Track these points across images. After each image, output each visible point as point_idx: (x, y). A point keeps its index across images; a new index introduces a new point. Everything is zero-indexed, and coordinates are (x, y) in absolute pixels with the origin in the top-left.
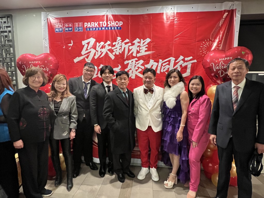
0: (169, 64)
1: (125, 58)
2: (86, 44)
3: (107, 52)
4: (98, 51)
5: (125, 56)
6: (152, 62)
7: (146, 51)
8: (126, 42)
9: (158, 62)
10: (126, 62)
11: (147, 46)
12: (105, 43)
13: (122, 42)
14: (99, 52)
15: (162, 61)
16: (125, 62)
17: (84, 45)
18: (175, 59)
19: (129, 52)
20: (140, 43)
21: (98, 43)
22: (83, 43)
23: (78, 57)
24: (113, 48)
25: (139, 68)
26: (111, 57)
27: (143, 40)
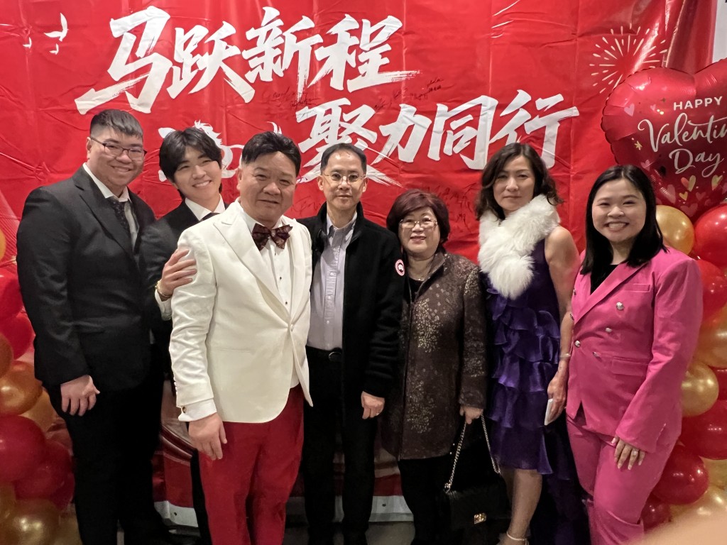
0: (474, 124)
1: (299, 96)
2: (129, 32)
3: (220, 69)
4: (180, 65)
5: (300, 89)
6: (407, 113)
7: (383, 69)
8: (301, 31)
9: (431, 114)
10: (302, 115)
11: (387, 48)
12: (211, 33)
13: (284, 28)
14: (187, 69)
15: (449, 110)
16: (297, 113)
17: (121, 38)
18: (496, 102)
19: (312, 73)
20: (359, 37)
21: (179, 31)
22: (116, 30)
23: (96, 90)
24: (246, 54)
25: (354, 136)
26: (240, 93)
27: (372, 25)
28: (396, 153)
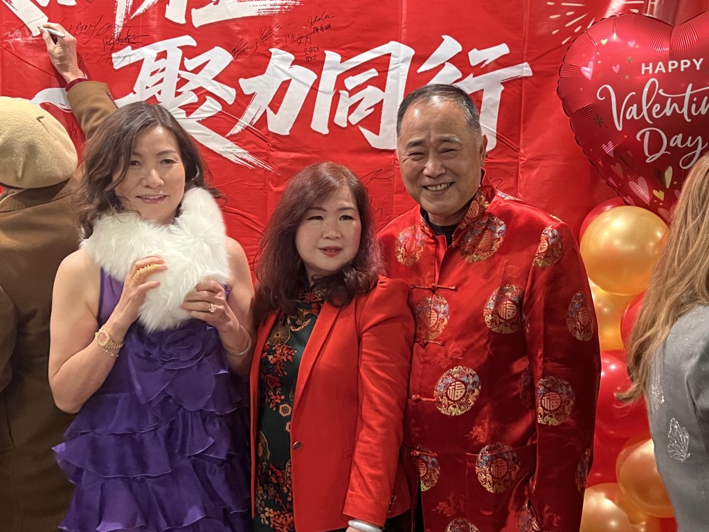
0: (380, 83)
6: (281, 62)
10: (122, 58)
15: (342, 61)
25: (202, 94)
26: (26, 23)
28: (263, 120)
